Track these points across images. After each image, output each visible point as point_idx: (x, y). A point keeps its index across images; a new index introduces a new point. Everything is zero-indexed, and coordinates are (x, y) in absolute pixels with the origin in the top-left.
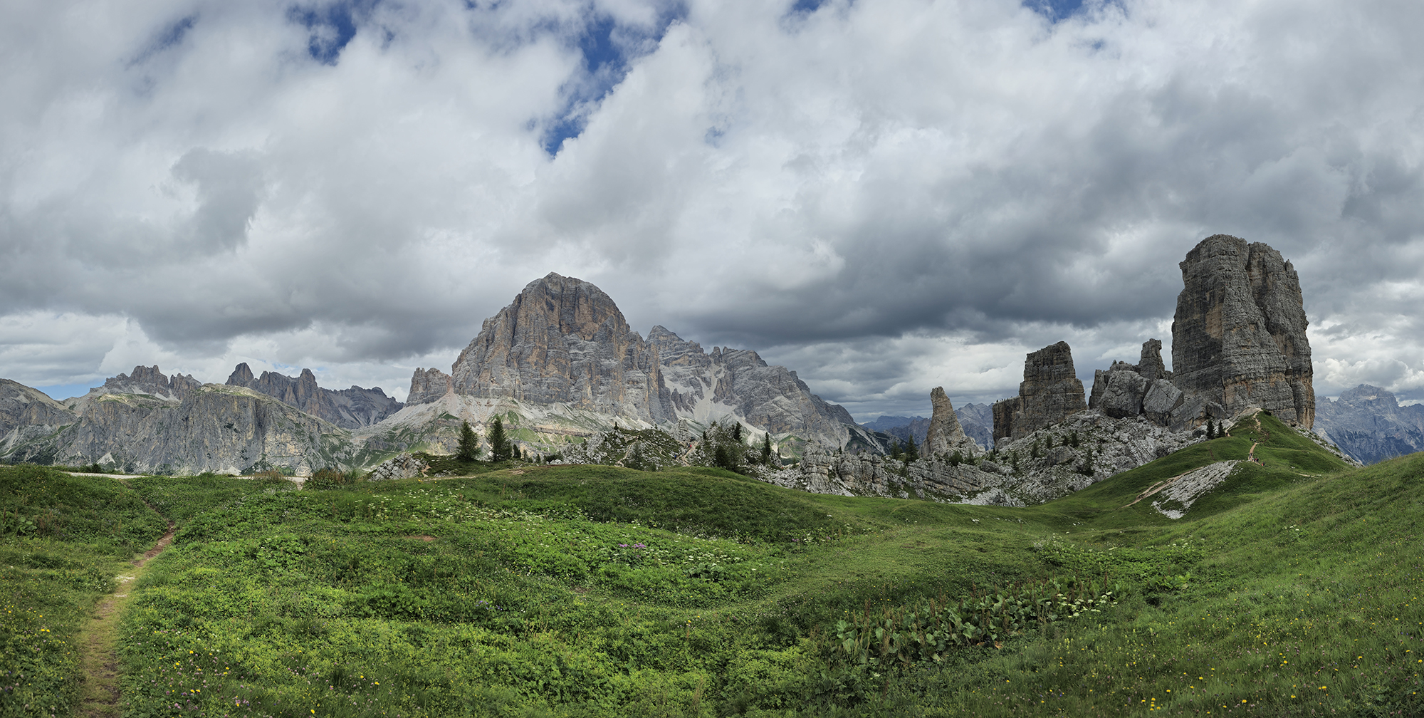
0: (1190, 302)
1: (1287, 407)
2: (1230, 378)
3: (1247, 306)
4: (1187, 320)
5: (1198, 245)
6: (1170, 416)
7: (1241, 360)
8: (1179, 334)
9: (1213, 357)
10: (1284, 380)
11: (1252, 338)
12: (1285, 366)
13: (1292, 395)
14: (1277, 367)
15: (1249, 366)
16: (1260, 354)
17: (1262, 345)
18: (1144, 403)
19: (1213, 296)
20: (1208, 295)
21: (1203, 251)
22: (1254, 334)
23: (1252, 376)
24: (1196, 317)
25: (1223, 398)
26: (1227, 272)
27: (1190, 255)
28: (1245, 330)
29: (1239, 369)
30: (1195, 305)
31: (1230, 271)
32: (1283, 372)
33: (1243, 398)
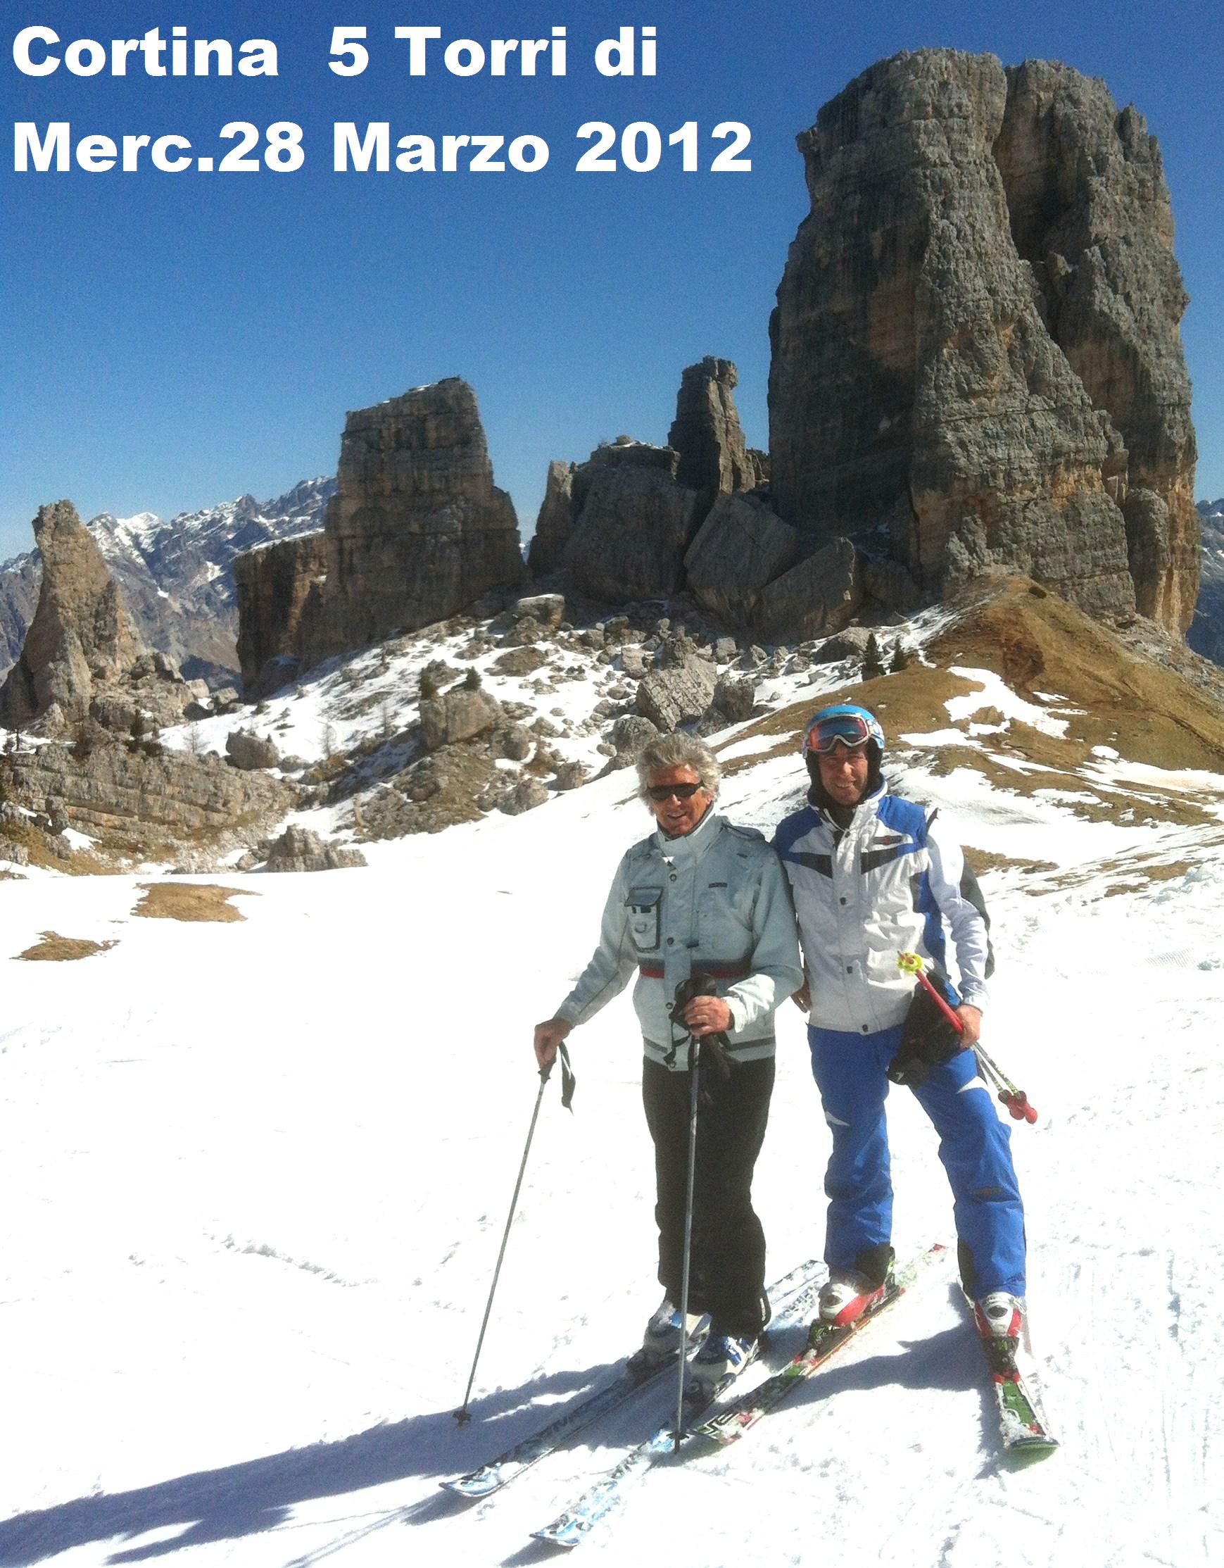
0: (826, 261)
1: (1107, 570)
2: (933, 488)
3: (994, 270)
4: (814, 315)
5: (854, 83)
6: (759, 601)
7: (970, 432)
8: (789, 356)
9: (885, 425)
10: (1098, 485)
11: (1004, 368)
12: (1103, 444)
13: (1121, 533)
14: (1078, 451)
15: (991, 452)
16: (1029, 411)
17: (1035, 383)
18: (687, 562)
19: (891, 241)
20: (877, 238)
21: (869, 102)
22: (1011, 352)
23: (1001, 482)
24: (841, 304)
25: (913, 549)
26: (938, 170)
27: (829, 114)
28: (981, 345)
29: (962, 462)
30: (839, 267)
31: (944, 165)
32: (1096, 464)
33: (972, 549)
